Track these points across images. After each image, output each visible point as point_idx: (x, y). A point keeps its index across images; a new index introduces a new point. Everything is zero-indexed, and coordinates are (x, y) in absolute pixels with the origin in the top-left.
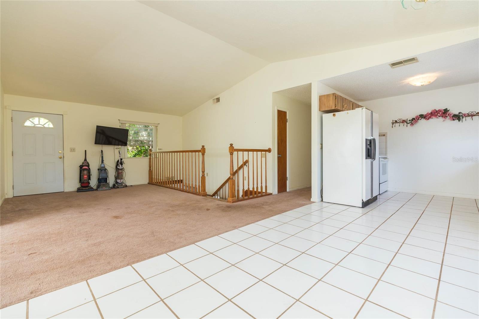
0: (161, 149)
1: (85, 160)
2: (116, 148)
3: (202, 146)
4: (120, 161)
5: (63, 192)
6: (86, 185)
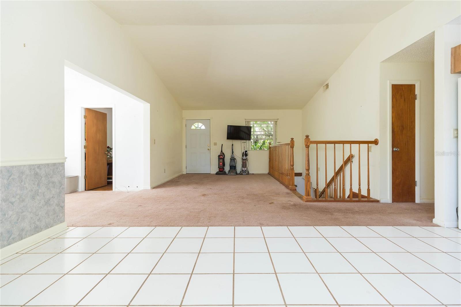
0: (279, 143)
1: (222, 151)
2: (243, 142)
3: (291, 139)
4: (244, 153)
5: (210, 173)
6: (222, 170)
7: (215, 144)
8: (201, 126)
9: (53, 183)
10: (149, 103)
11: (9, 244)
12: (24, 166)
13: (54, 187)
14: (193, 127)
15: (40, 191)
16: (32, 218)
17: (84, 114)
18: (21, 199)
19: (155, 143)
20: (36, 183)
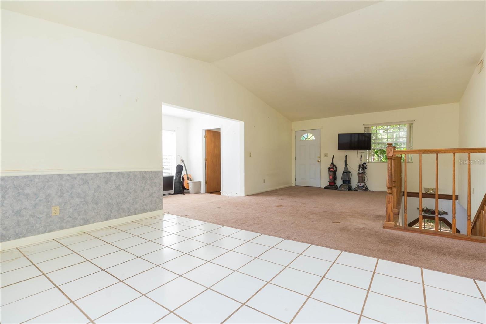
1: (333, 163)
2: (360, 153)
4: (362, 165)
5: (320, 187)
6: (333, 184)
7: (326, 155)
8: (311, 137)
9: (155, 183)
10: (243, 121)
11: (129, 216)
12: (137, 172)
13: (155, 186)
14: (302, 138)
15: (146, 187)
16: (141, 203)
17: (205, 135)
18: (135, 191)
19: (250, 156)
20: (144, 183)
